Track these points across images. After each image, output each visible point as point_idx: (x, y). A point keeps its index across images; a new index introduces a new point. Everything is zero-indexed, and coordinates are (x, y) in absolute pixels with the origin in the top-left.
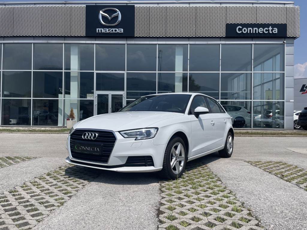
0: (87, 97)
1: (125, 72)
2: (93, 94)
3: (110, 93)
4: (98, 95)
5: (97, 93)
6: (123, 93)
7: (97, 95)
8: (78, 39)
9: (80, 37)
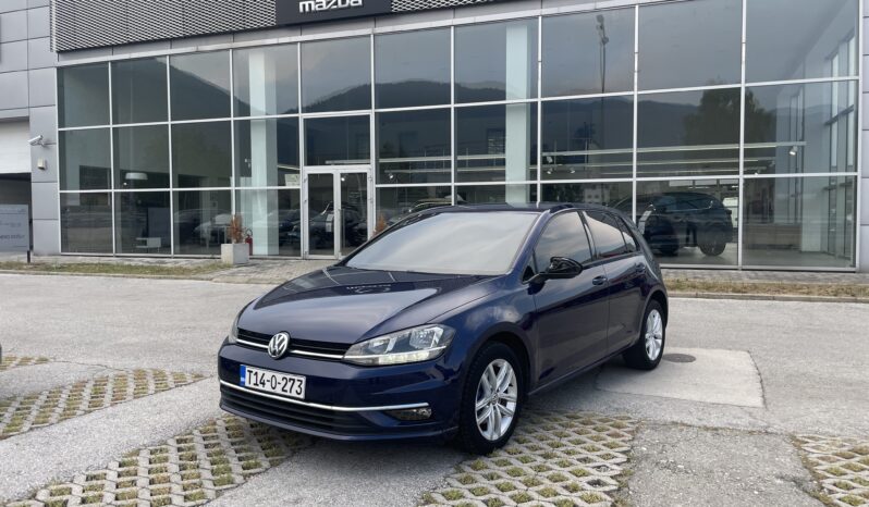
1: (371, 113)
2: (297, 176)
3: (337, 171)
4: (309, 175)
5: (306, 170)
6: (368, 168)
7: (306, 177)
8: (261, 34)
9: (267, 29)
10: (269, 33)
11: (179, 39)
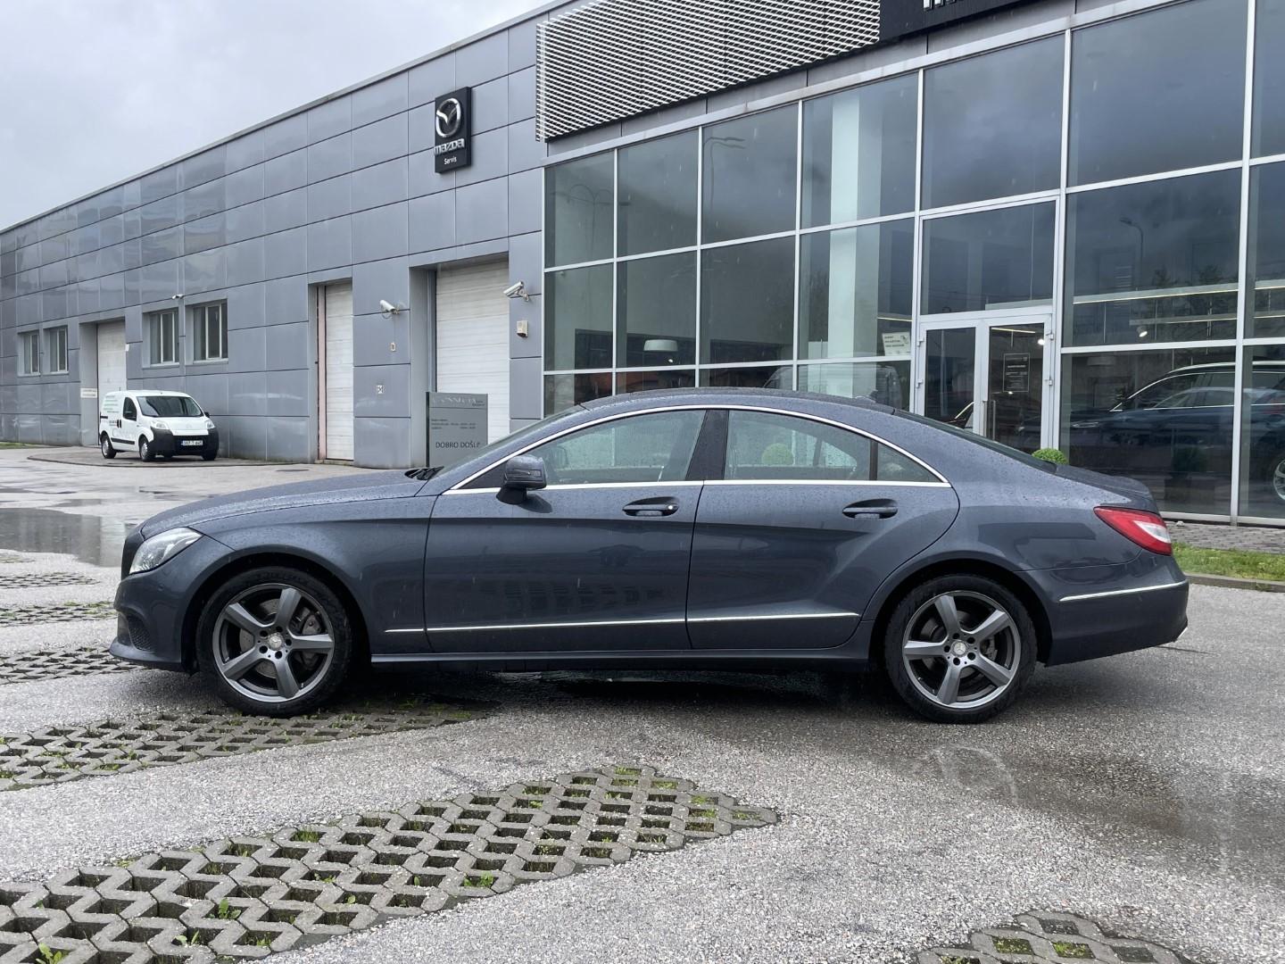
0: (886, 350)
1: (1058, 196)
2: (906, 334)
3: (983, 322)
4: (931, 335)
5: (924, 323)
6: (1047, 315)
7: (923, 337)
8: (855, 63)
9: (865, 51)
10: (870, 59)
11: (719, 93)
